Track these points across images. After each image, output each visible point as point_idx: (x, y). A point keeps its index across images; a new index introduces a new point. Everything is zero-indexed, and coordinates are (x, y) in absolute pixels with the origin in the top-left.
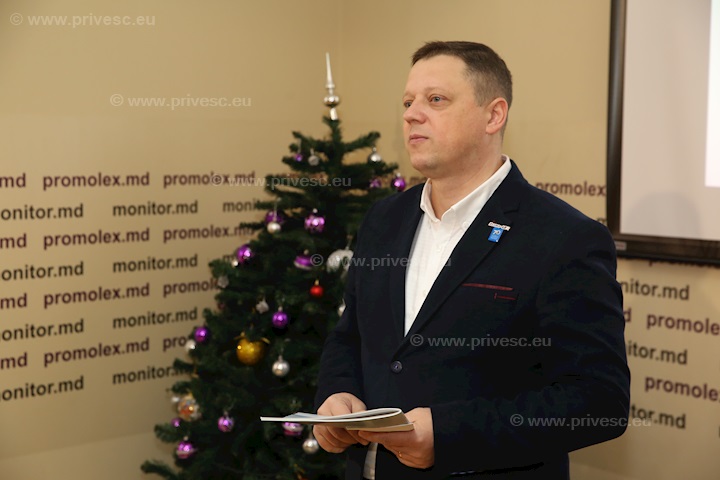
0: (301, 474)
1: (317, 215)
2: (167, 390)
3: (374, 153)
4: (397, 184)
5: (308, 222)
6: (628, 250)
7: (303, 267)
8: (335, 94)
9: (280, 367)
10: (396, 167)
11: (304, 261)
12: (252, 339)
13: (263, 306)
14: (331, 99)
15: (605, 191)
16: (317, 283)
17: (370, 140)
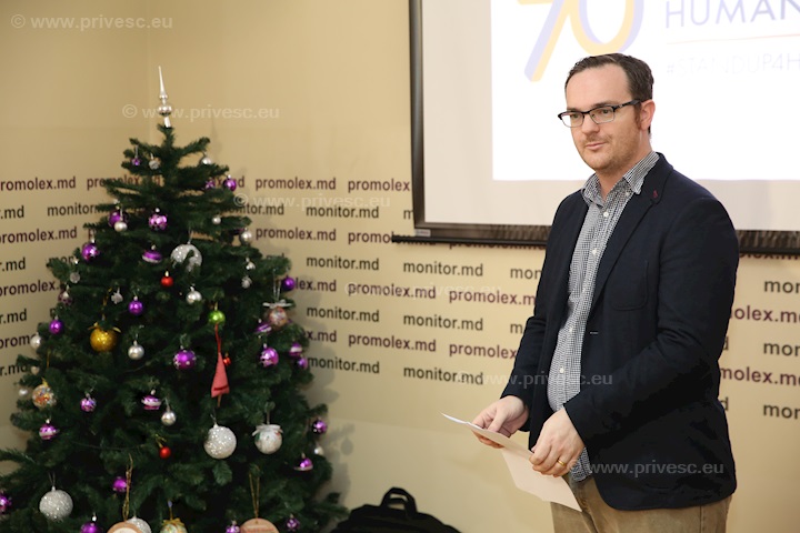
0: (162, 442)
1: (160, 214)
2: (15, 384)
3: (205, 156)
4: (229, 184)
5: (152, 221)
6: (432, 237)
7: (151, 260)
8: (168, 104)
9: (135, 351)
10: (227, 169)
11: (152, 255)
12: (105, 329)
13: (117, 297)
14: (165, 109)
15: (410, 186)
16: (167, 274)
17: (200, 146)
